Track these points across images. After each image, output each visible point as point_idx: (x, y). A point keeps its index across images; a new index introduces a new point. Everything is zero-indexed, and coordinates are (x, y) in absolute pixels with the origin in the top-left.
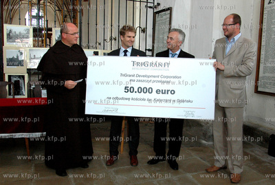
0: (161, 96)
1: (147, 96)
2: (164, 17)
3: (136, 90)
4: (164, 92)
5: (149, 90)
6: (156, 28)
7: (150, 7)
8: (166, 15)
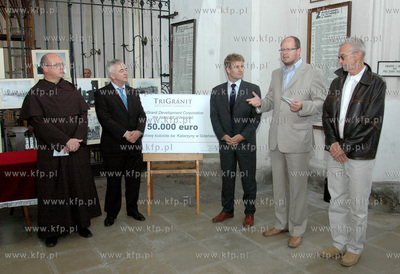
0: (184, 132)
1: (171, 132)
2: (186, 32)
3: (159, 126)
4: (187, 128)
5: (173, 127)
6: (174, 45)
7: (165, 17)
8: (187, 30)
